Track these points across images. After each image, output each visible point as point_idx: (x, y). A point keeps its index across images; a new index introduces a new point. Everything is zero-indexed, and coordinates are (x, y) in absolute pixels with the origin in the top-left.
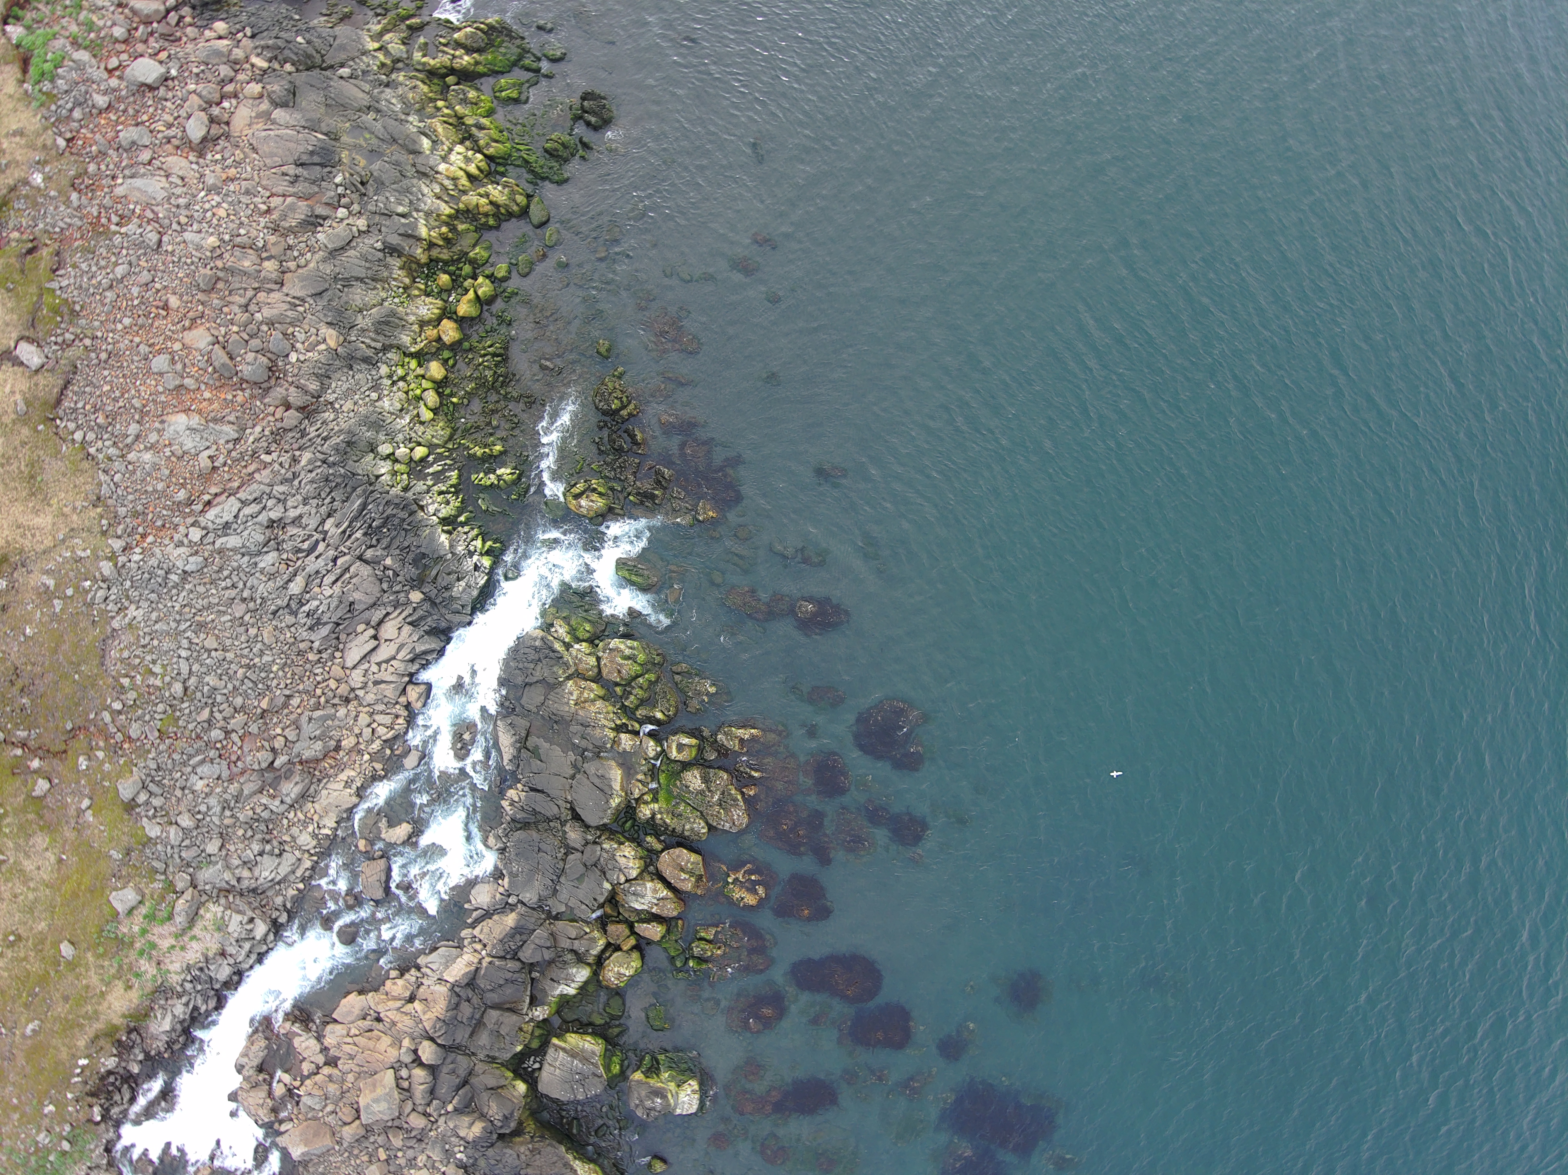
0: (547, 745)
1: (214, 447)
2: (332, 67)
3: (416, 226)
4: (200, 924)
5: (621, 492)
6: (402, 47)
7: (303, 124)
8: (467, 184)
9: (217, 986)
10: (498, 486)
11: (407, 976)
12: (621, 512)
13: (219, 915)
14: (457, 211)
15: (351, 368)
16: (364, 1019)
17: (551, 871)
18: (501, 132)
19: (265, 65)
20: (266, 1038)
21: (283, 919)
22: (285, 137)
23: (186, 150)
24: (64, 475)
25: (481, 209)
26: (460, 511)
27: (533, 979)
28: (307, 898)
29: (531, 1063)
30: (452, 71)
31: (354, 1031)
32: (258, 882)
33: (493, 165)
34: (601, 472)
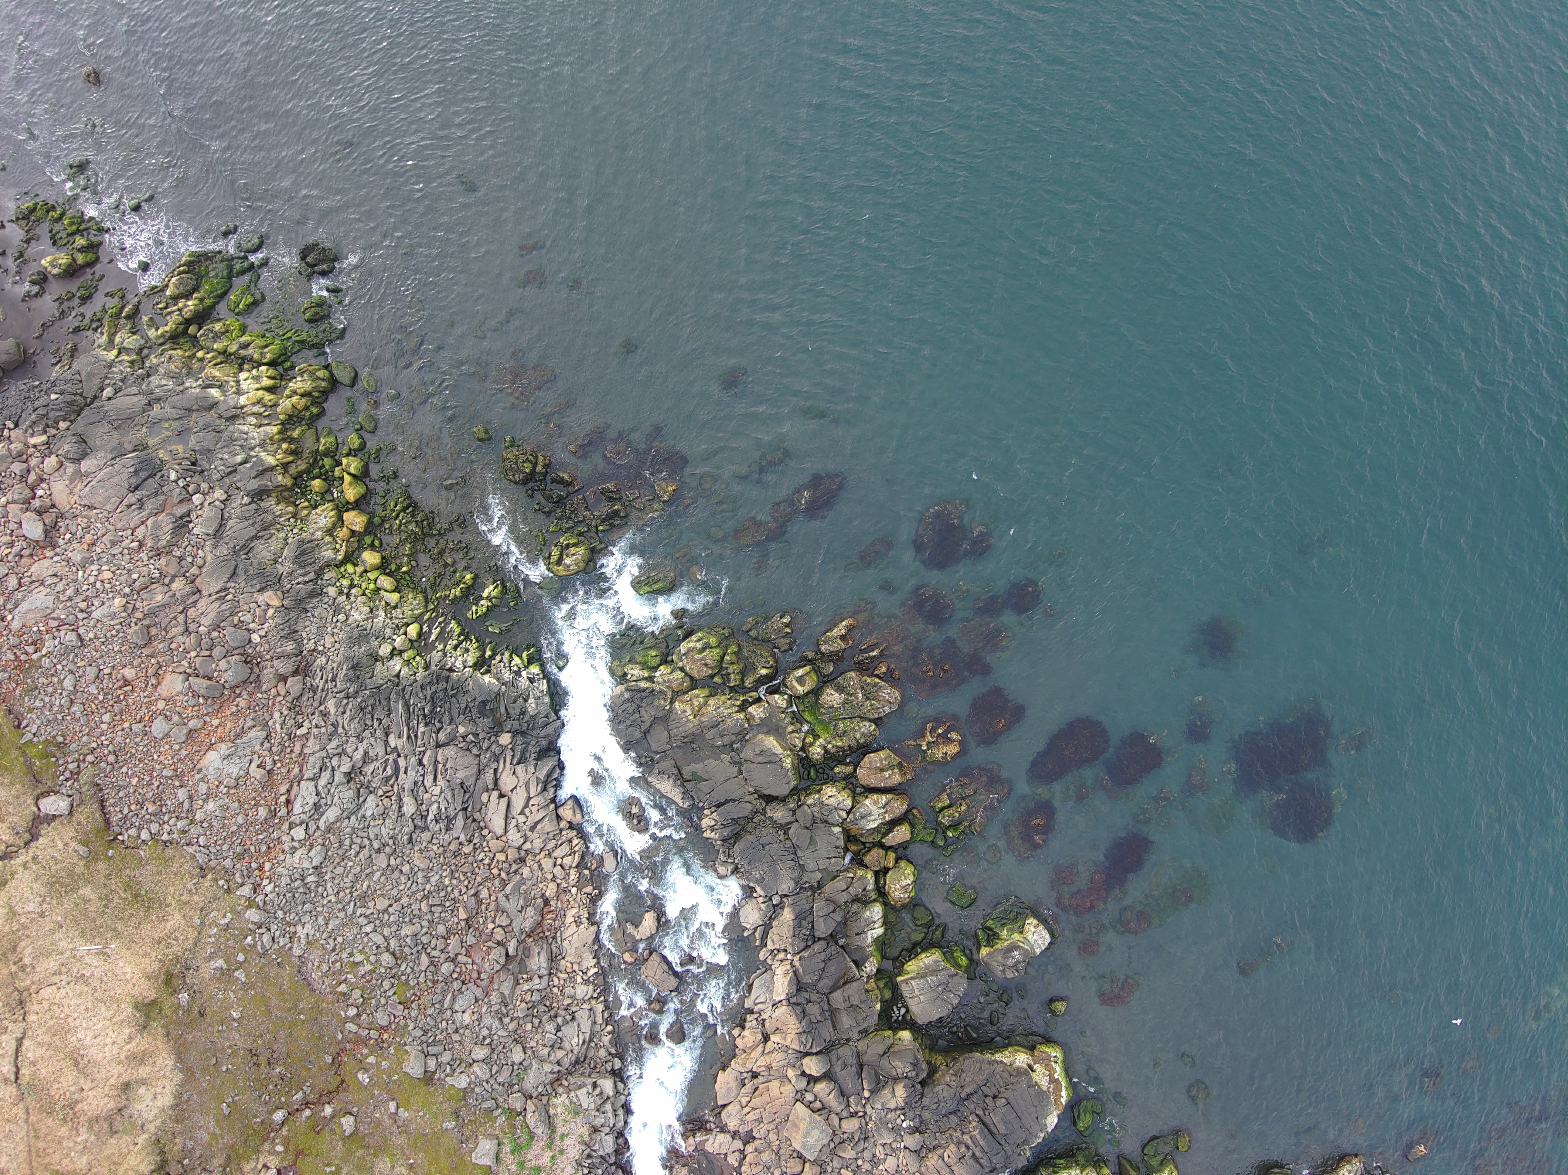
0: (700, 765)
1: (256, 756)
2: (95, 397)
3: (262, 460)
4: (558, 1122)
5: (589, 530)
6: (135, 337)
7: (111, 456)
8: (272, 397)
9: (613, 1159)
10: (494, 606)
11: (748, 1025)
12: (603, 546)
13: (567, 1102)
14: (282, 424)
15: (307, 611)
16: (744, 1085)
17: (785, 853)
18: (264, 336)
19: (44, 438)
20: (684, 1166)
21: (618, 1064)
22: (106, 477)
23: (40, 552)
24: (160, 873)
25: (299, 407)
26: (482, 649)
27: (842, 947)
28: (622, 1033)
29: (898, 1012)
30: (188, 322)
31: (744, 1101)
32: (575, 1052)
33: (280, 368)
34: (561, 529)
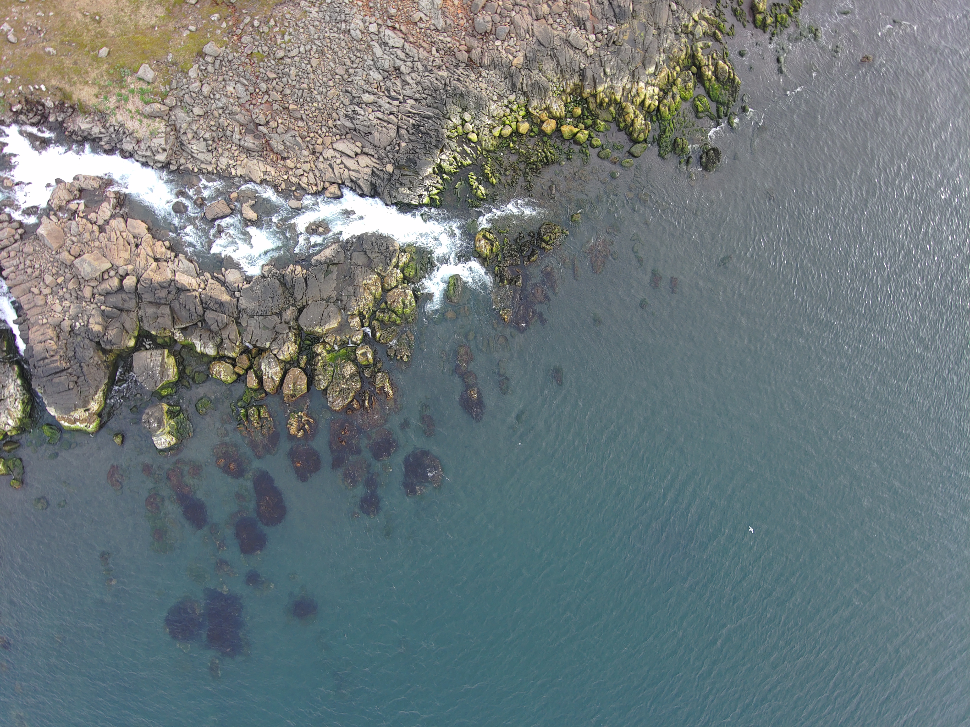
0: (334, 277)
1: (428, 19)
3: (602, 83)
4: (150, 121)
5: (498, 261)
6: (701, 33)
8: (638, 103)
9: (118, 146)
10: (472, 189)
11: (169, 252)
12: (486, 265)
13: (160, 130)
15: (505, 78)
16: (134, 237)
17: (263, 309)
18: (676, 110)
20: (100, 186)
21: (173, 168)
25: (627, 116)
26: (449, 173)
27: (196, 324)
28: (190, 176)
29: (148, 343)
30: (699, 68)
31: (124, 234)
32: (188, 145)
33: (654, 113)
34: (504, 245)
